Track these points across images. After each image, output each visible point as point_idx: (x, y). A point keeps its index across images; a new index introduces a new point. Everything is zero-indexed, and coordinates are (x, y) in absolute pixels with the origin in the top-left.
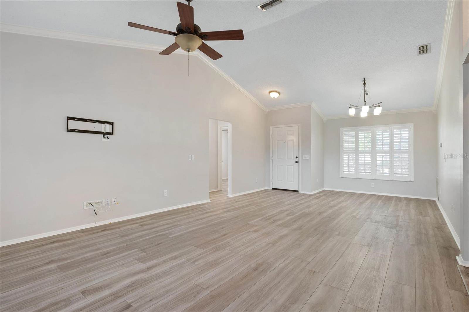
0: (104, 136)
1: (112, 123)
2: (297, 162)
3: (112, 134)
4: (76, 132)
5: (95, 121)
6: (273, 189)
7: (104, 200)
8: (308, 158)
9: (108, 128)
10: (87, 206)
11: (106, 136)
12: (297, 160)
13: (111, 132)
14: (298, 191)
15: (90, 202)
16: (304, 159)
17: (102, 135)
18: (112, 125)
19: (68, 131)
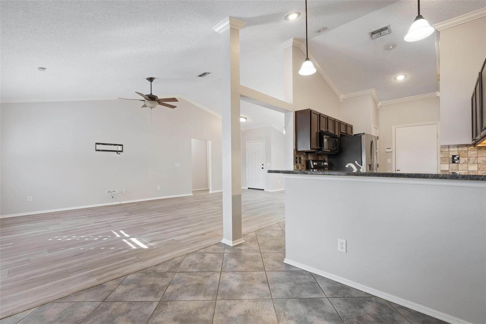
0: (117, 153)
1: (122, 145)
2: (263, 168)
3: (122, 151)
4: (101, 151)
5: (112, 145)
6: (249, 188)
7: (117, 190)
8: (270, 165)
9: (120, 148)
10: (108, 193)
11: (118, 153)
12: (263, 166)
13: (122, 150)
14: (263, 190)
15: (109, 190)
16: (267, 165)
17: (116, 152)
18: (122, 146)
19: (96, 151)
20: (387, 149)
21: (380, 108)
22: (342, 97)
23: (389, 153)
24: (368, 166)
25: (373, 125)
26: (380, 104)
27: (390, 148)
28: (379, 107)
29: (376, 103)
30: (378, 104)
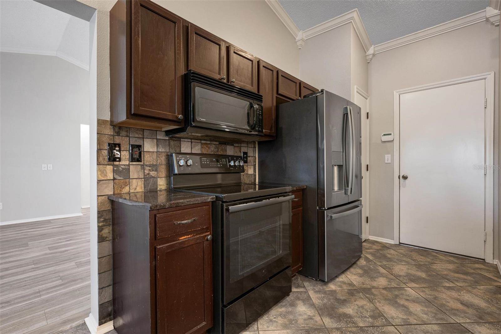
20: (384, 135)
21: (371, 59)
22: (300, 35)
23: (388, 144)
24: (336, 168)
25: (355, 87)
26: (371, 51)
27: (390, 134)
28: (371, 57)
29: (363, 48)
30: (368, 50)
